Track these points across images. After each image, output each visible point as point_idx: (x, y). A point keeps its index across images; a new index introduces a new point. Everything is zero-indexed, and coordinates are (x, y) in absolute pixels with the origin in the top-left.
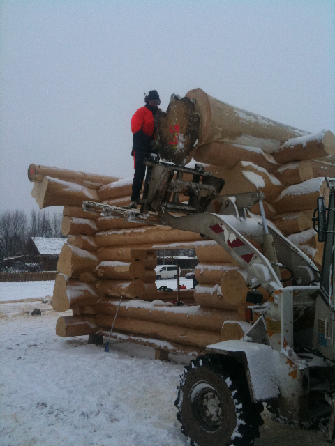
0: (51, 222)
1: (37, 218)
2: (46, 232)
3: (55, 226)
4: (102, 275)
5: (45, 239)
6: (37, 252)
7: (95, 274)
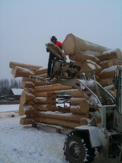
0: (18, 83)
1: (13, 81)
2: (16, 87)
3: (20, 84)
4: (37, 102)
5: (16, 89)
6: (13, 94)
7: (34, 102)
